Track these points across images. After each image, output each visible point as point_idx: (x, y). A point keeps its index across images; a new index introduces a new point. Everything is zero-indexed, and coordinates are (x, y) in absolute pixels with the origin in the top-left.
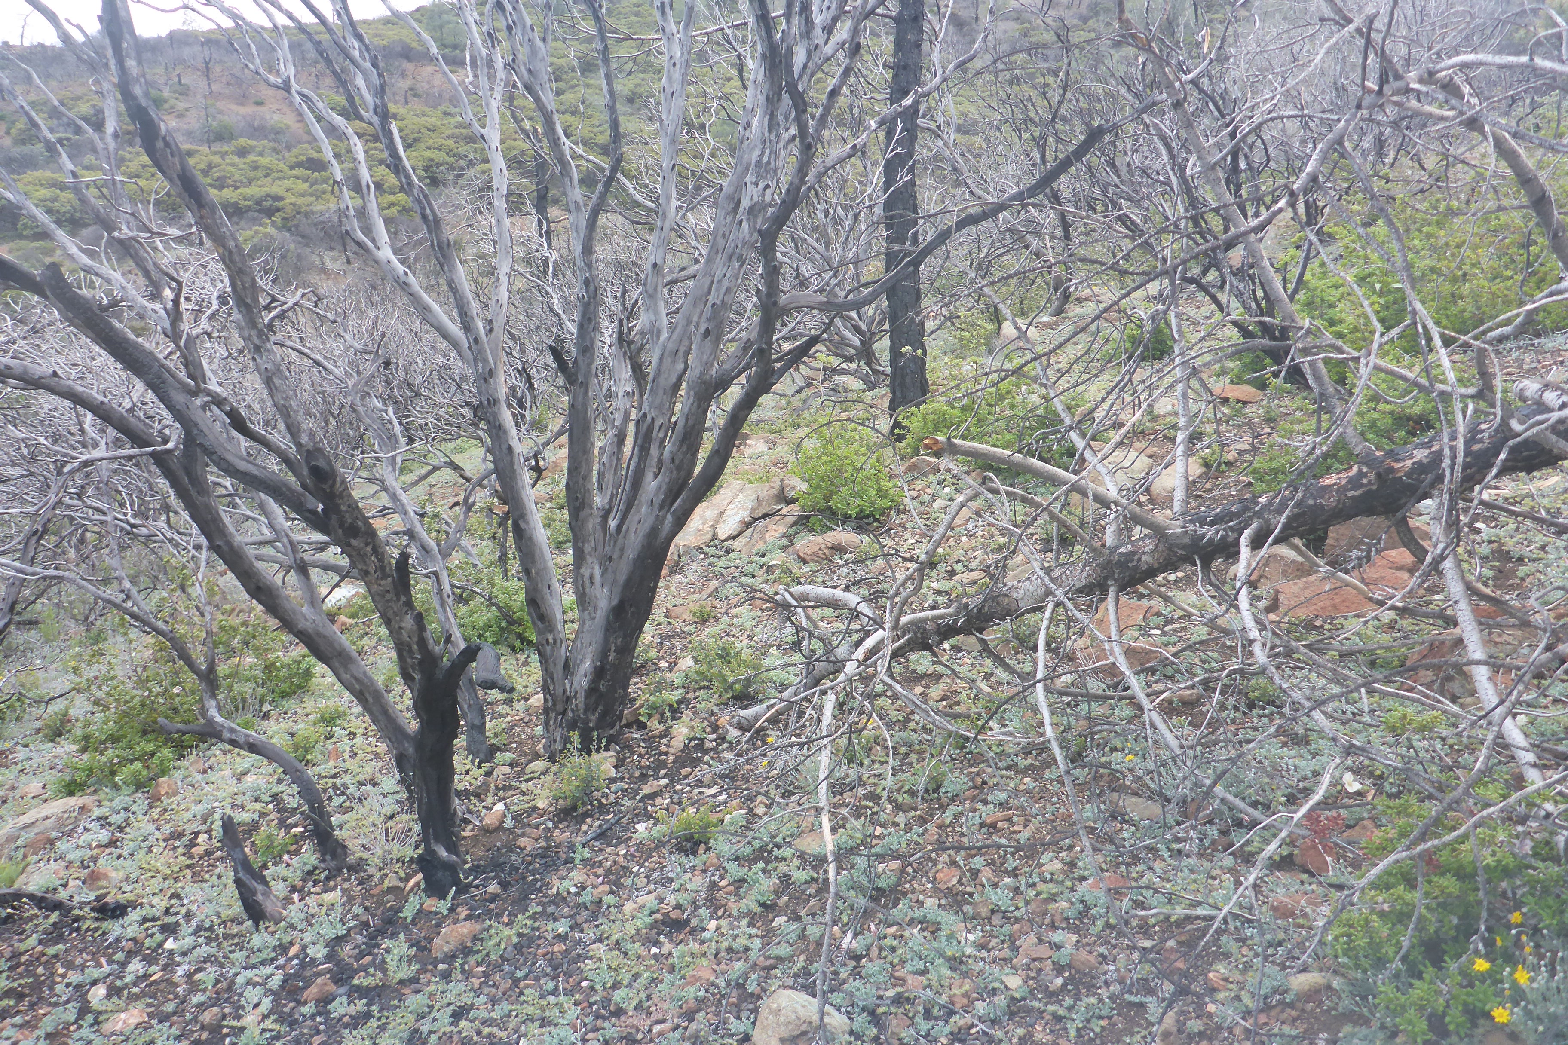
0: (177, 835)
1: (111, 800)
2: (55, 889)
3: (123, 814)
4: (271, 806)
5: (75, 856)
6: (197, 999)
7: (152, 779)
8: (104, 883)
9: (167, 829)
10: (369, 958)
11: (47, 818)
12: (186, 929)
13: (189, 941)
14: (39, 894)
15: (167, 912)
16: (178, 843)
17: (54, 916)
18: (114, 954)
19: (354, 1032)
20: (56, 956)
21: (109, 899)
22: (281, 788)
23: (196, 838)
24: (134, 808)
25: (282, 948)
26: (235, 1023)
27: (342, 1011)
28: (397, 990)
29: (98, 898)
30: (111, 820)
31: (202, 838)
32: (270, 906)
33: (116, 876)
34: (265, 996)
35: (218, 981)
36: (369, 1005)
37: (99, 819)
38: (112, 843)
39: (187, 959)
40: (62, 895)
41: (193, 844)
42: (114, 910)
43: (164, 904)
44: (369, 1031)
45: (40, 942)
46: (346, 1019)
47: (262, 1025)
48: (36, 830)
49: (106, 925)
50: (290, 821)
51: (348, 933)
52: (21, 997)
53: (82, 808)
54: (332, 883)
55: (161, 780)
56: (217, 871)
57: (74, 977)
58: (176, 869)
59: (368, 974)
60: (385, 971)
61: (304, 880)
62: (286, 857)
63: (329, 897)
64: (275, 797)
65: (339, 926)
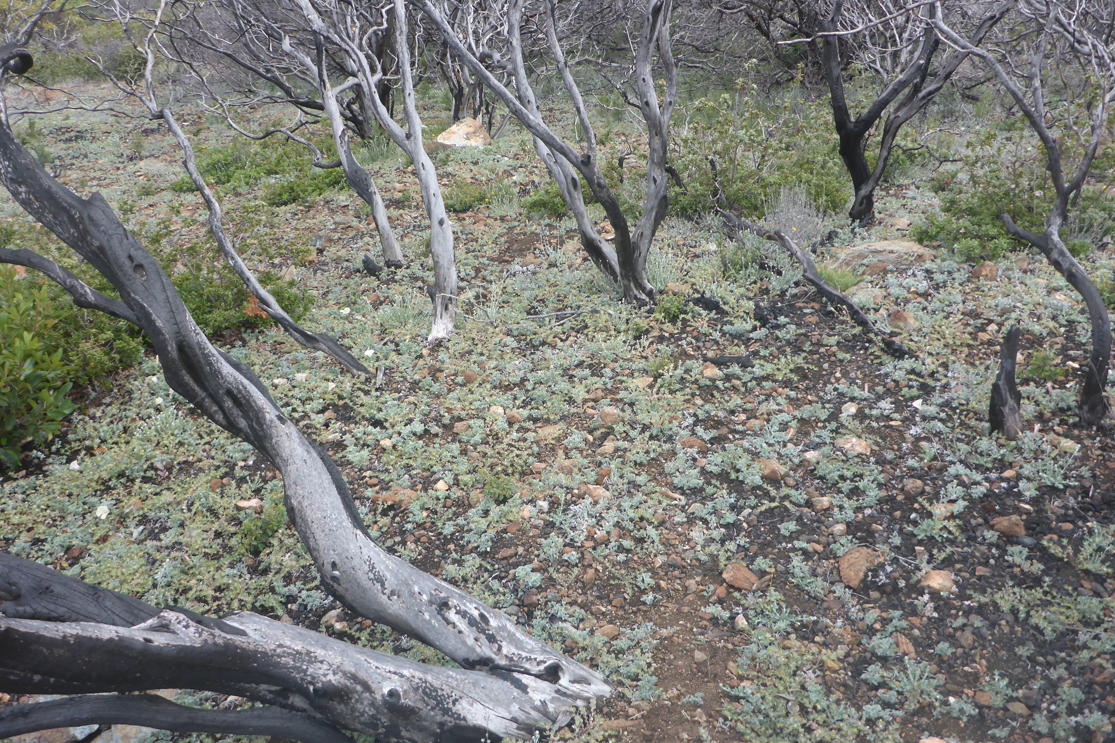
0: (975, 315)
1: (943, 260)
2: (869, 310)
3: (945, 276)
4: (1063, 330)
5: (895, 291)
6: (911, 462)
7: (982, 258)
8: (902, 324)
9: (970, 305)
10: (1068, 526)
11: (892, 252)
12: (937, 398)
13: (932, 410)
14: (856, 308)
15: (932, 375)
16: (972, 322)
17: (858, 330)
18: (878, 384)
19: (1016, 589)
20: (841, 361)
21: (897, 340)
22: (1081, 318)
23: (988, 325)
24: (956, 275)
25: (1002, 465)
26: (927, 505)
27: (1018, 560)
28: (1078, 576)
29: (892, 334)
30: (935, 276)
31: (993, 327)
32: (1012, 422)
33: (913, 323)
34: (964, 499)
35: (935, 458)
36: (1045, 573)
37: (927, 271)
38: (925, 295)
39: (923, 424)
40: (871, 317)
41: (982, 329)
42: (896, 351)
43: (933, 367)
44: (1029, 598)
45: (838, 343)
46: (1016, 570)
47: (946, 523)
48: (880, 258)
49: (885, 358)
50: (1071, 352)
51: (1064, 491)
52: (805, 377)
53: (920, 256)
54: (1076, 432)
55: (988, 262)
56: (988, 362)
57: (843, 387)
58: (958, 343)
59: (1059, 543)
60: (1077, 551)
61: (1054, 414)
62: (1049, 385)
63: (1067, 444)
64: (1071, 324)
65: (1059, 478)
